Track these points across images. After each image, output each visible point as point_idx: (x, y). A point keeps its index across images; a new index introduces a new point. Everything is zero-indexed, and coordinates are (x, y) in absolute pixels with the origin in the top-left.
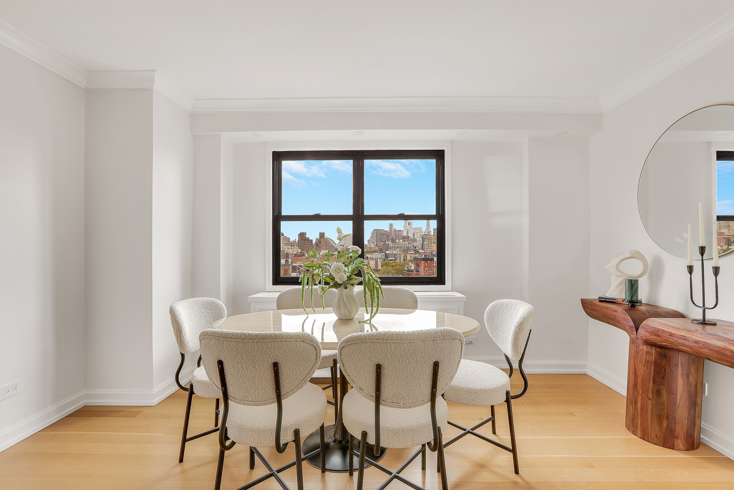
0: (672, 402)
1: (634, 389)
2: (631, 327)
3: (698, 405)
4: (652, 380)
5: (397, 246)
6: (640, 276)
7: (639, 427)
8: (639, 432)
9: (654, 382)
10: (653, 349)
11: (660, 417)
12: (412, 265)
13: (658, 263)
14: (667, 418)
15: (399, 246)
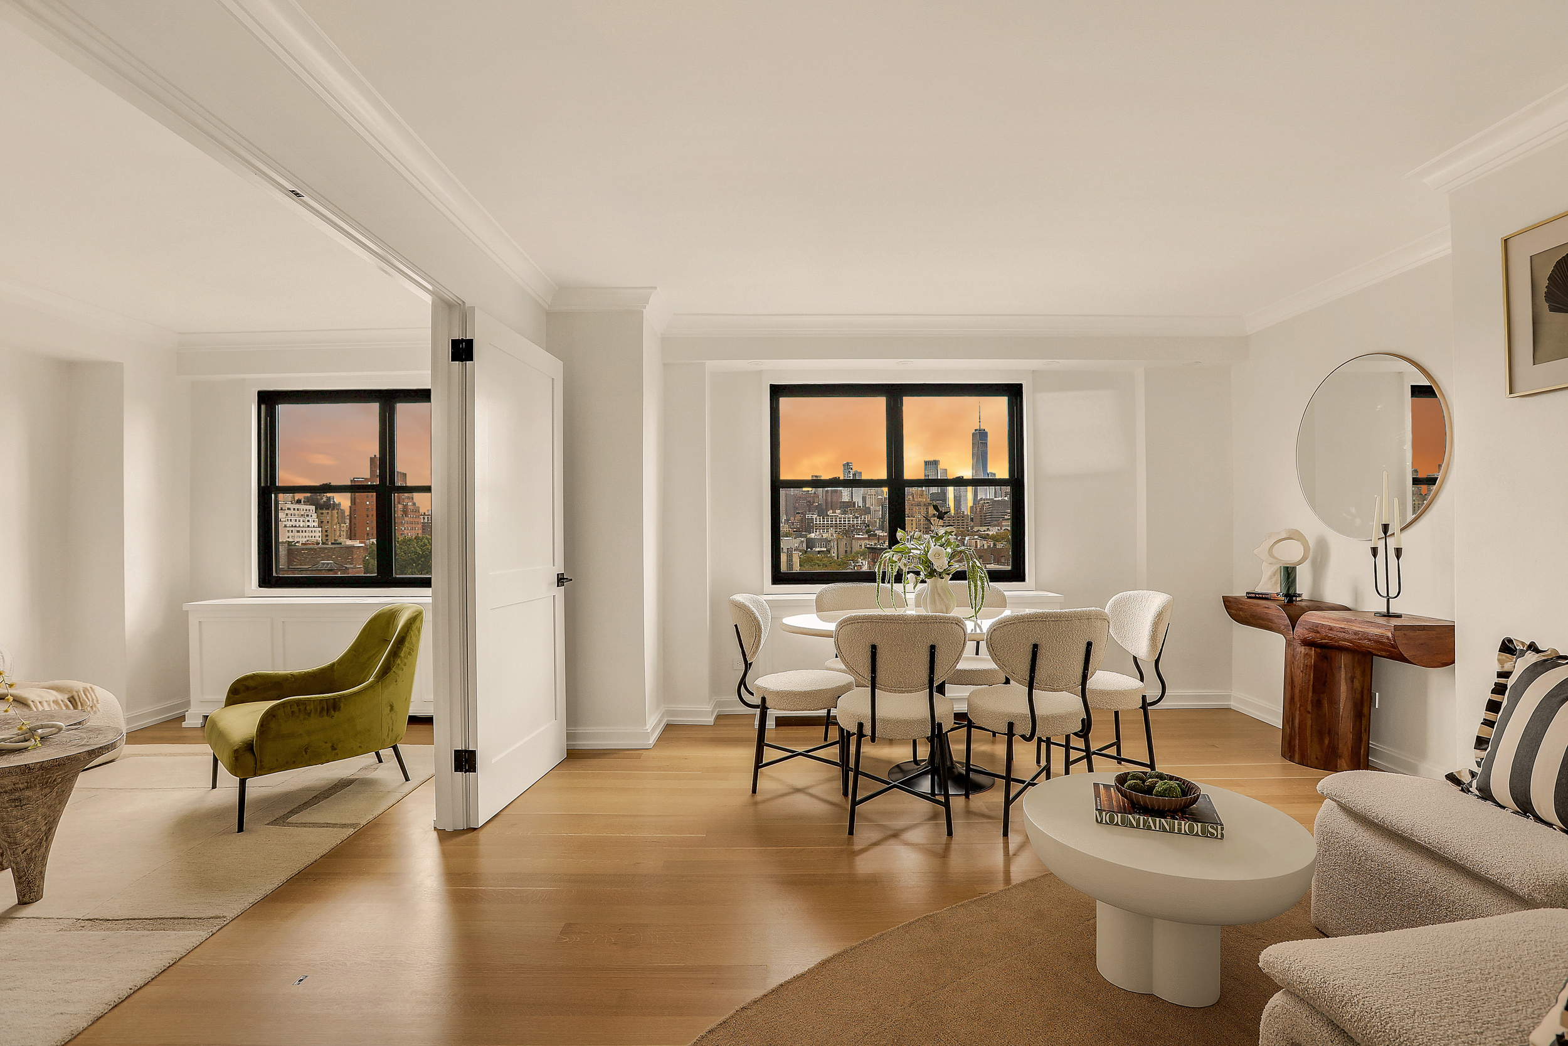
0: (1334, 713)
1: (1291, 702)
2: (1287, 626)
3: (1364, 716)
4: (1311, 689)
5: (830, 522)
6: (1299, 563)
7: (1297, 751)
8: (1297, 757)
9: (1314, 692)
10: (1312, 649)
11: (1321, 735)
12: (864, 562)
13: (1322, 546)
14: (1329, 733)
15: (834, 522)
